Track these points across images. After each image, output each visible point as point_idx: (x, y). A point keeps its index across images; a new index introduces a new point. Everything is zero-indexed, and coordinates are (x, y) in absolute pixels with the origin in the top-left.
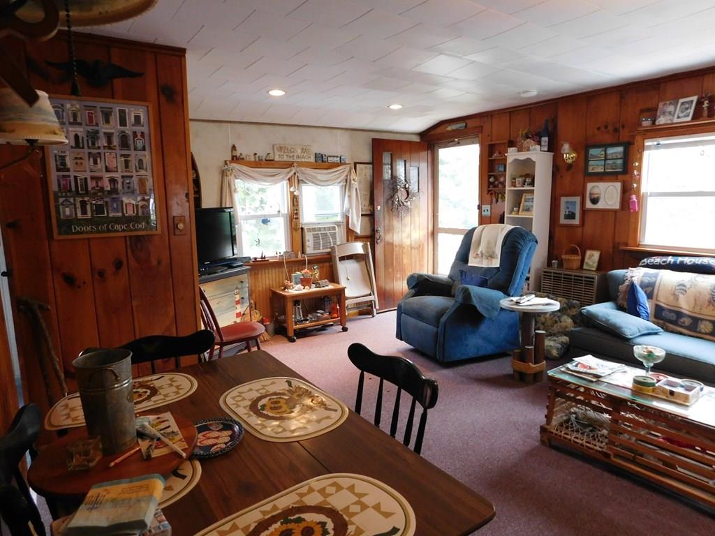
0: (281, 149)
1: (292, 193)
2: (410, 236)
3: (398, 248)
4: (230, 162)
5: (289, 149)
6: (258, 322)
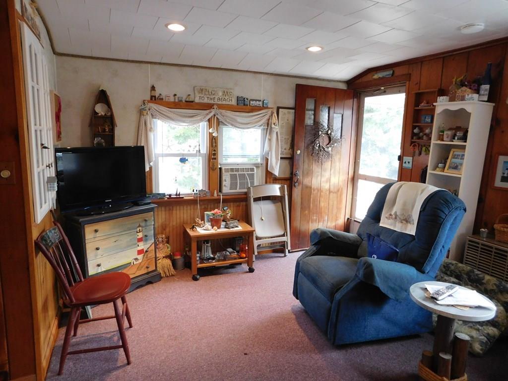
0: (201, 91)
1: (210, 134)
2: (329, 180)
3: (316, 191)
4: (149, 101)
5: (210, 91)
6: (166, 257)
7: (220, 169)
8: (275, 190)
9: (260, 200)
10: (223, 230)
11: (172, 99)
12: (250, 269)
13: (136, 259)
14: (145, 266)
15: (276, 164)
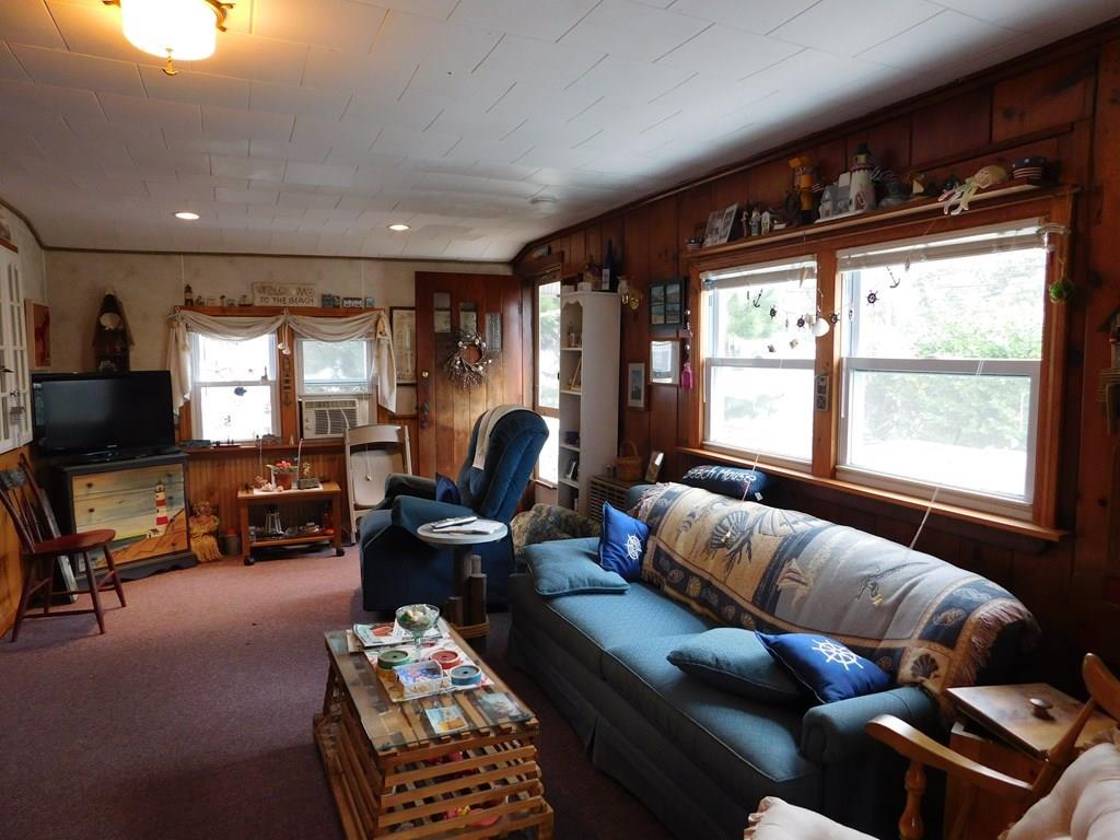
0: (263, 289)
1: (280, 351)
3: (462, 436)
4: (182, 308)
5: (277, 289)
6: (210, 534)
7: (300, 403)
8: (389, 433)
9: (365, 450)
10: (294, 490)
11: (218, 303)
12: (337, 552)
13: (155, 531)
14: (172, 541)
15: (391, 393)
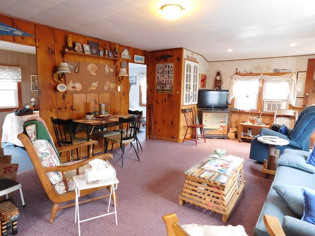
0: (256, 68)
1: (259, 86)
4: (234, 74)
5: (260, 68)
7: (264, 101)
8: (291, 113)
9: (282, 117)
10: (256, 125)
11: (244, 73)
13: (219, 128)
14: (223, 132)
15: (293, 100)
